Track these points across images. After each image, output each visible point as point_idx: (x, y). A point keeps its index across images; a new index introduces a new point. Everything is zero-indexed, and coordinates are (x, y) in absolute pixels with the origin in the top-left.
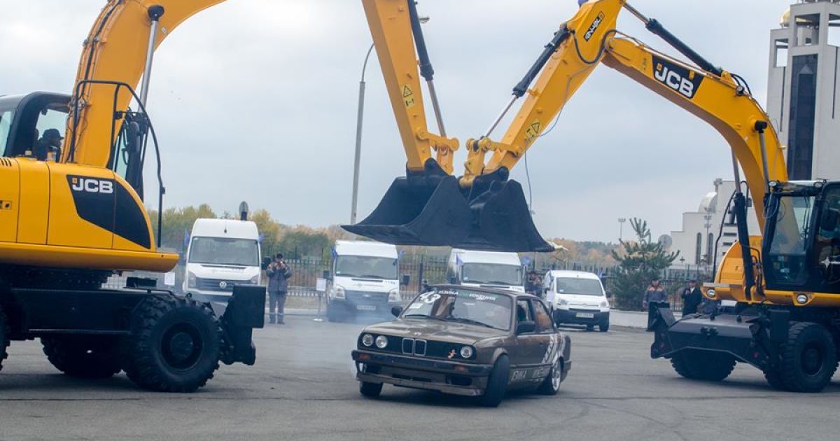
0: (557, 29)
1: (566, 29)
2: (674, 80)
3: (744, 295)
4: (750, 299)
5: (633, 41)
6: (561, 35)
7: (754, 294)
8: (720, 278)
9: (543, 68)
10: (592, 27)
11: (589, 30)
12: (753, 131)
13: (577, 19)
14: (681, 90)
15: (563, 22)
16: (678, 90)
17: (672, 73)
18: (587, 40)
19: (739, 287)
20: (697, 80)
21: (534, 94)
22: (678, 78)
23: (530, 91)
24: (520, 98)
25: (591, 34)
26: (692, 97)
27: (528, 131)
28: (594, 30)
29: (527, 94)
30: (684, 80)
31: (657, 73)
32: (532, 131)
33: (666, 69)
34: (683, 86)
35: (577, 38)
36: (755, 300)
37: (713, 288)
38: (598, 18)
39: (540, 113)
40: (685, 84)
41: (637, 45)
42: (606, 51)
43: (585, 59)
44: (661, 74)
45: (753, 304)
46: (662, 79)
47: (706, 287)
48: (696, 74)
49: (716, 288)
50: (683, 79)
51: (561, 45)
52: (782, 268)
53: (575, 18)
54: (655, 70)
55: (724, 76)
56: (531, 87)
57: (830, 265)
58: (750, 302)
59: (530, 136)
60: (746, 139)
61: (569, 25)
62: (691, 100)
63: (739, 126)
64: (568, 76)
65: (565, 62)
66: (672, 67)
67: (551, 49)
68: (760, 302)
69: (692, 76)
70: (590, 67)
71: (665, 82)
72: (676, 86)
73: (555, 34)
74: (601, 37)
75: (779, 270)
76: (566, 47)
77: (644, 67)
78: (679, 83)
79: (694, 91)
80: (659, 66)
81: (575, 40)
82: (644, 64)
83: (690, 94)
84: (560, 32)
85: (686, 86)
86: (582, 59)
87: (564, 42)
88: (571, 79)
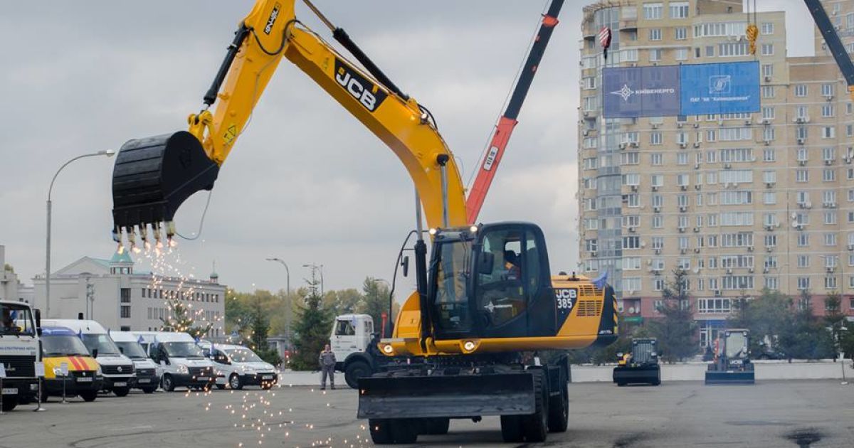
0: (237, 28)
1: (244, 27)
2: (355, 88)
3: (421, 348)
4: (426, 352)
5: (315, 36)
6: (241, 34)
7: (430, 346)
8: (397, 333)
9: (229, 72)
10: (270, 20)
11: (268, 23)
12: (435, 164)
13: (254, 15)
14: (362, 100)
15: (241, 20)
16: (359, 99)
17: (354, 81)
18: (268, 34)
19: (415, 340)
20: (380, 97)
21: (225, 98)
22: (361, 88)
23: (221, 96)
24: (212, 105)
25: (271, 26)
26: (373, 111)
27: (225, 137)
28: (273, 23)
29: (218, 100)
30: (366, 92)
31: (338, 76)
32: (230, 136)
33: (348, 76)
34: (364, 97)
35: (257, 34)
36: (431, 351)
37: (389, 344)
38: (275, 10)
39: (233, 116)
40: (367, 96)
41: (320, 41)
42: (289, 40)
43: (269, 51)
44: (343, 78)
45: (429, 356)
46: (344, 83)
47: (383, 344)
48: (380, 90)
49: (392, 344)
50: (366, 90)
51: (244, 43)
52: (452, 316)
53: (252, 13)
54: (336, 72)
55: (410, 102)
56: (221, 91)
57: (495, 309)
58: (426, 355)
59: (227, 140)
60: (427, 170)
61: (247, 23)
62: (372, 114)
63: (420, 154)
64: (255, 73)
65: (250, 60)
66: (355, 75)
67: (233, 51)
68: (435, 354)
69: (375, 90)
70: (276, 58)
71: (346, 87)
72: (357, 95)
73: (235, 33)
74: (282, 28)
75: (449, 320)
76: (248, 45)
77: (325, 66)
78: (361, 93)
79: (376, 106)
80: (342, 70)
81: (256, 37)
82: (326, 63)
83: (371, 107)
84: (240, 31)
85: (367, 99)
86: (266, 52)
87: (246, 39)
88: (258, 75)
